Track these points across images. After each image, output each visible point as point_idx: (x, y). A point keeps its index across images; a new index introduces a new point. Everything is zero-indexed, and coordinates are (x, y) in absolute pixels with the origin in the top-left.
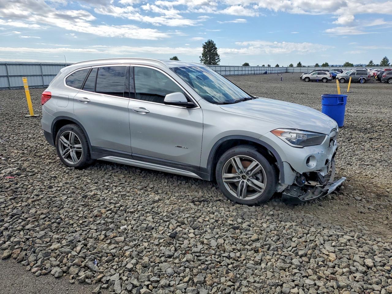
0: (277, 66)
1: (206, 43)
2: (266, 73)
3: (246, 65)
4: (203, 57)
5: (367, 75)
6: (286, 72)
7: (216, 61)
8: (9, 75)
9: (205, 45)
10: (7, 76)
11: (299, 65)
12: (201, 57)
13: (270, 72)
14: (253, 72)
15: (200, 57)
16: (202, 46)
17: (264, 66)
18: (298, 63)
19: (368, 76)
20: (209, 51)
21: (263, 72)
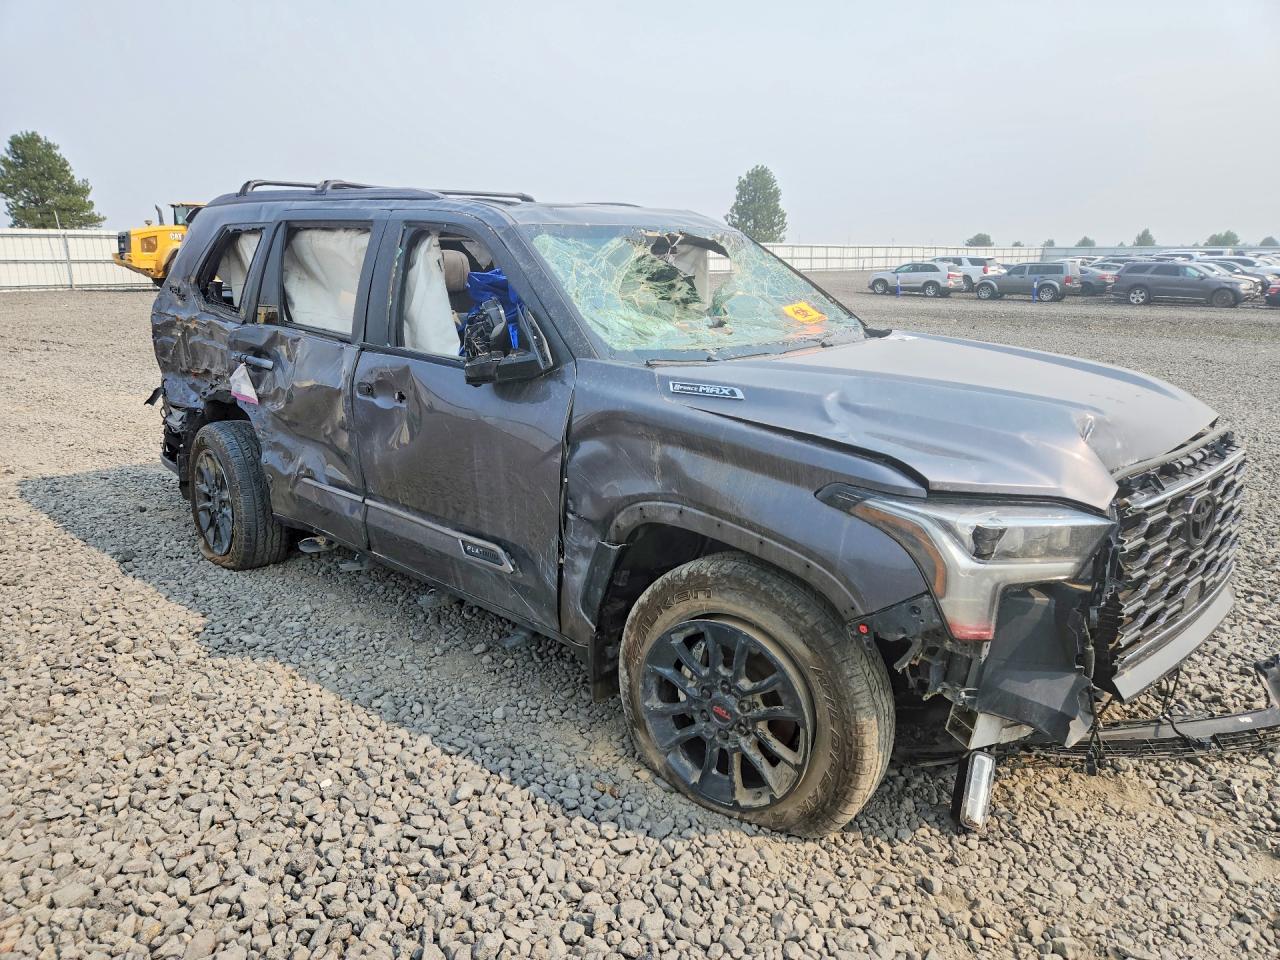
4: (733, 217)
5: (1062, 272)
7: (775, 228)
9: (744, 181)
12: (729, 218)
15: (726, 218)
16: (737, 184)
19: (1062, 277)
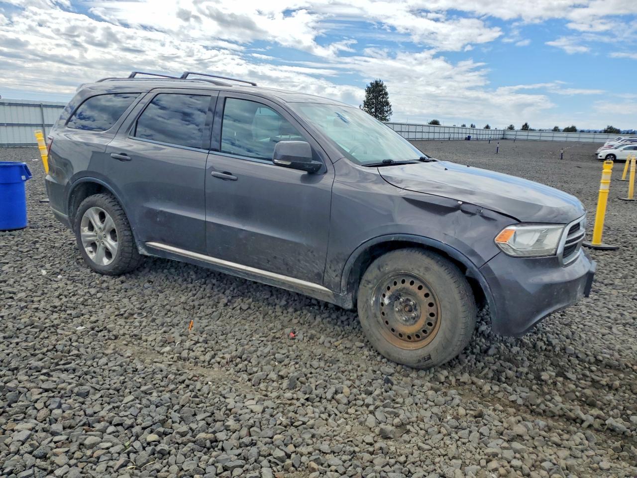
0: (487, 127)
1: (371, 84)
2: (468, 138)
3: (435, 123)
6: (503, 139)
8: (46, 123)
10: (42, 126)
13: (475, 136)
14: (447, 136)
17: (464, 126)
18: (524, 124)
21: (464, 136)
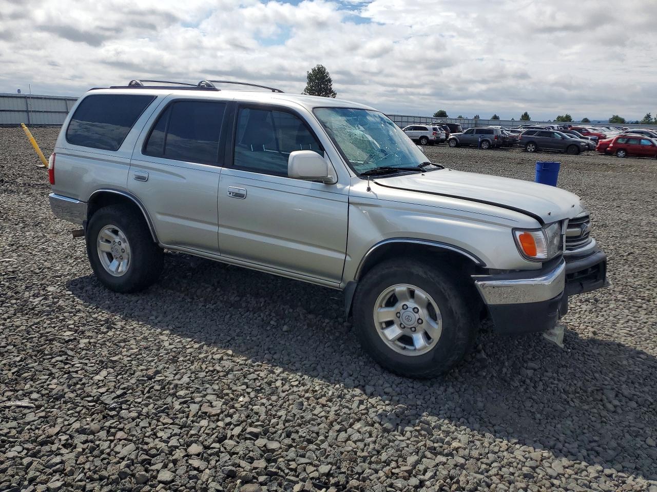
11: (526, 117)
20: (318, 85)
